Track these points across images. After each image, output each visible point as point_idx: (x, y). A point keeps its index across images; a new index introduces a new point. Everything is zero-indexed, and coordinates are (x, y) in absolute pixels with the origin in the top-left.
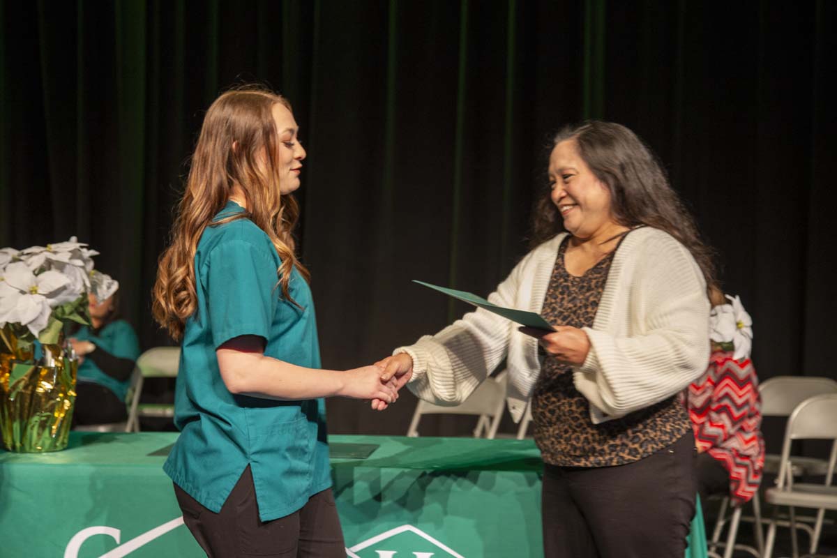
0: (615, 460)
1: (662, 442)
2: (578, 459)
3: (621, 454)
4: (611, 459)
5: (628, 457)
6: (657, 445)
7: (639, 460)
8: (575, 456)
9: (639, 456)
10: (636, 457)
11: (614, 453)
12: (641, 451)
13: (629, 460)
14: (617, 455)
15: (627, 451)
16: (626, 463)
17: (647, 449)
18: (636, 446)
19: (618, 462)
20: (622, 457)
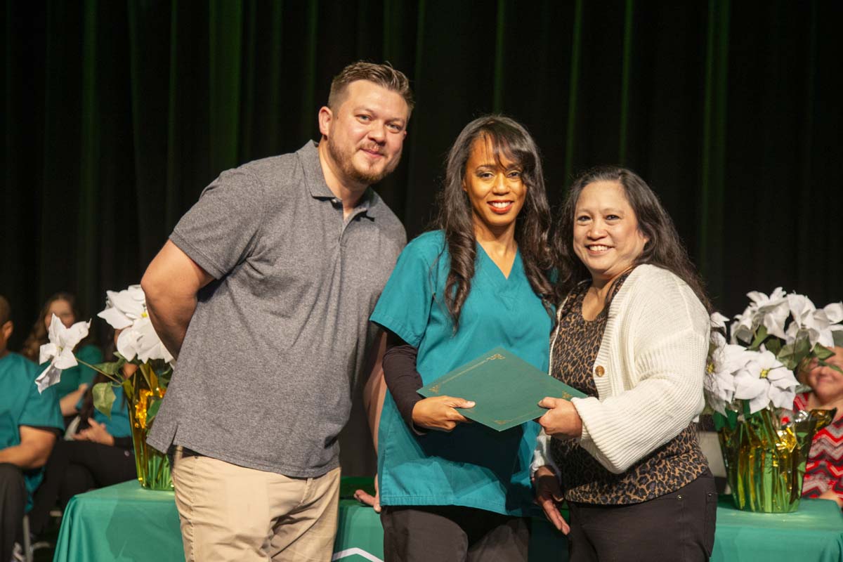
0: (621, 499)
1: (670, 486)
2: (587, 495)
3: (628, 493)
4: (618, 498)
5: (633, 497)
6: (665, 489)
7: (644, 502)
8: (585, 491)
9: (645, 497)
10: (643, 498)
11: (621, 492)
12: (648, 492)
13: (635, 499)
14: (624, 493)
15: (634, 491)
16: (631, 502)
17: (654, 491)
18: (644, 487)
19: (623, 501)
20: (629, 497)
